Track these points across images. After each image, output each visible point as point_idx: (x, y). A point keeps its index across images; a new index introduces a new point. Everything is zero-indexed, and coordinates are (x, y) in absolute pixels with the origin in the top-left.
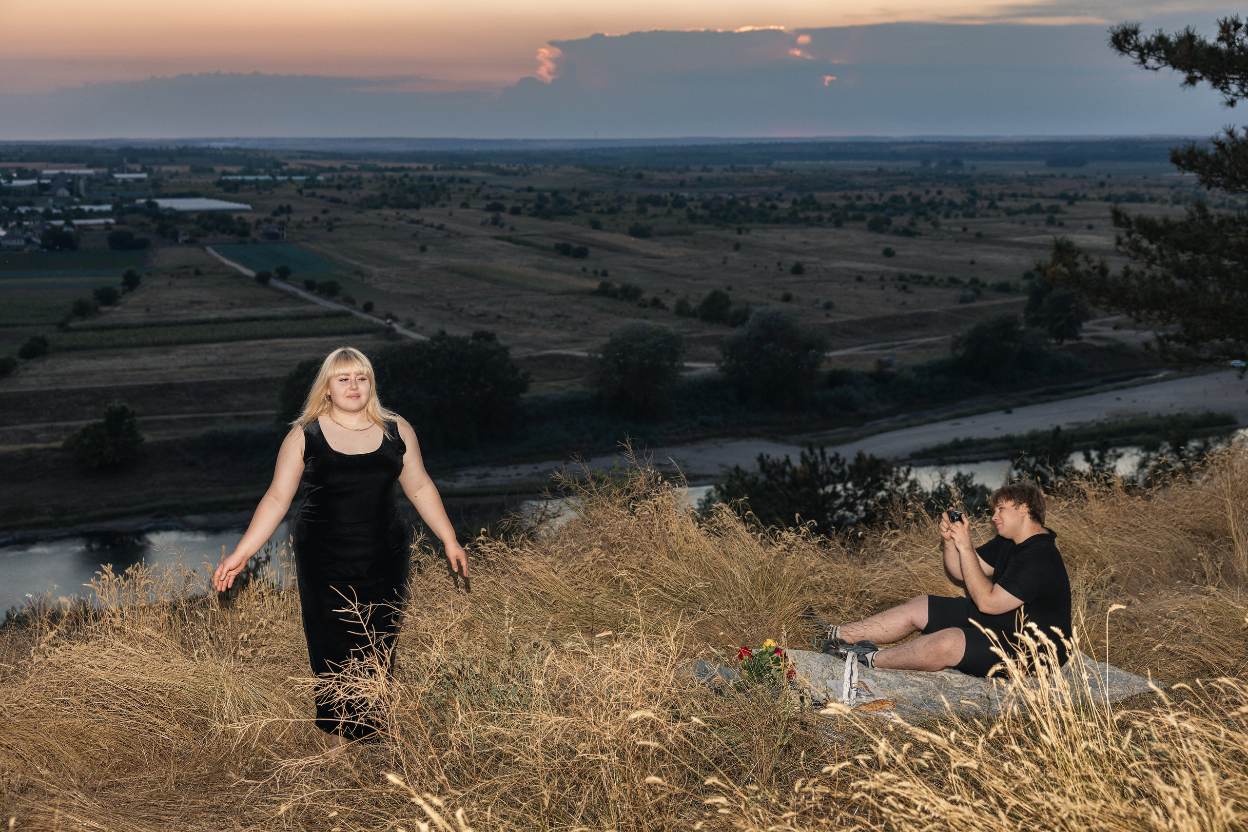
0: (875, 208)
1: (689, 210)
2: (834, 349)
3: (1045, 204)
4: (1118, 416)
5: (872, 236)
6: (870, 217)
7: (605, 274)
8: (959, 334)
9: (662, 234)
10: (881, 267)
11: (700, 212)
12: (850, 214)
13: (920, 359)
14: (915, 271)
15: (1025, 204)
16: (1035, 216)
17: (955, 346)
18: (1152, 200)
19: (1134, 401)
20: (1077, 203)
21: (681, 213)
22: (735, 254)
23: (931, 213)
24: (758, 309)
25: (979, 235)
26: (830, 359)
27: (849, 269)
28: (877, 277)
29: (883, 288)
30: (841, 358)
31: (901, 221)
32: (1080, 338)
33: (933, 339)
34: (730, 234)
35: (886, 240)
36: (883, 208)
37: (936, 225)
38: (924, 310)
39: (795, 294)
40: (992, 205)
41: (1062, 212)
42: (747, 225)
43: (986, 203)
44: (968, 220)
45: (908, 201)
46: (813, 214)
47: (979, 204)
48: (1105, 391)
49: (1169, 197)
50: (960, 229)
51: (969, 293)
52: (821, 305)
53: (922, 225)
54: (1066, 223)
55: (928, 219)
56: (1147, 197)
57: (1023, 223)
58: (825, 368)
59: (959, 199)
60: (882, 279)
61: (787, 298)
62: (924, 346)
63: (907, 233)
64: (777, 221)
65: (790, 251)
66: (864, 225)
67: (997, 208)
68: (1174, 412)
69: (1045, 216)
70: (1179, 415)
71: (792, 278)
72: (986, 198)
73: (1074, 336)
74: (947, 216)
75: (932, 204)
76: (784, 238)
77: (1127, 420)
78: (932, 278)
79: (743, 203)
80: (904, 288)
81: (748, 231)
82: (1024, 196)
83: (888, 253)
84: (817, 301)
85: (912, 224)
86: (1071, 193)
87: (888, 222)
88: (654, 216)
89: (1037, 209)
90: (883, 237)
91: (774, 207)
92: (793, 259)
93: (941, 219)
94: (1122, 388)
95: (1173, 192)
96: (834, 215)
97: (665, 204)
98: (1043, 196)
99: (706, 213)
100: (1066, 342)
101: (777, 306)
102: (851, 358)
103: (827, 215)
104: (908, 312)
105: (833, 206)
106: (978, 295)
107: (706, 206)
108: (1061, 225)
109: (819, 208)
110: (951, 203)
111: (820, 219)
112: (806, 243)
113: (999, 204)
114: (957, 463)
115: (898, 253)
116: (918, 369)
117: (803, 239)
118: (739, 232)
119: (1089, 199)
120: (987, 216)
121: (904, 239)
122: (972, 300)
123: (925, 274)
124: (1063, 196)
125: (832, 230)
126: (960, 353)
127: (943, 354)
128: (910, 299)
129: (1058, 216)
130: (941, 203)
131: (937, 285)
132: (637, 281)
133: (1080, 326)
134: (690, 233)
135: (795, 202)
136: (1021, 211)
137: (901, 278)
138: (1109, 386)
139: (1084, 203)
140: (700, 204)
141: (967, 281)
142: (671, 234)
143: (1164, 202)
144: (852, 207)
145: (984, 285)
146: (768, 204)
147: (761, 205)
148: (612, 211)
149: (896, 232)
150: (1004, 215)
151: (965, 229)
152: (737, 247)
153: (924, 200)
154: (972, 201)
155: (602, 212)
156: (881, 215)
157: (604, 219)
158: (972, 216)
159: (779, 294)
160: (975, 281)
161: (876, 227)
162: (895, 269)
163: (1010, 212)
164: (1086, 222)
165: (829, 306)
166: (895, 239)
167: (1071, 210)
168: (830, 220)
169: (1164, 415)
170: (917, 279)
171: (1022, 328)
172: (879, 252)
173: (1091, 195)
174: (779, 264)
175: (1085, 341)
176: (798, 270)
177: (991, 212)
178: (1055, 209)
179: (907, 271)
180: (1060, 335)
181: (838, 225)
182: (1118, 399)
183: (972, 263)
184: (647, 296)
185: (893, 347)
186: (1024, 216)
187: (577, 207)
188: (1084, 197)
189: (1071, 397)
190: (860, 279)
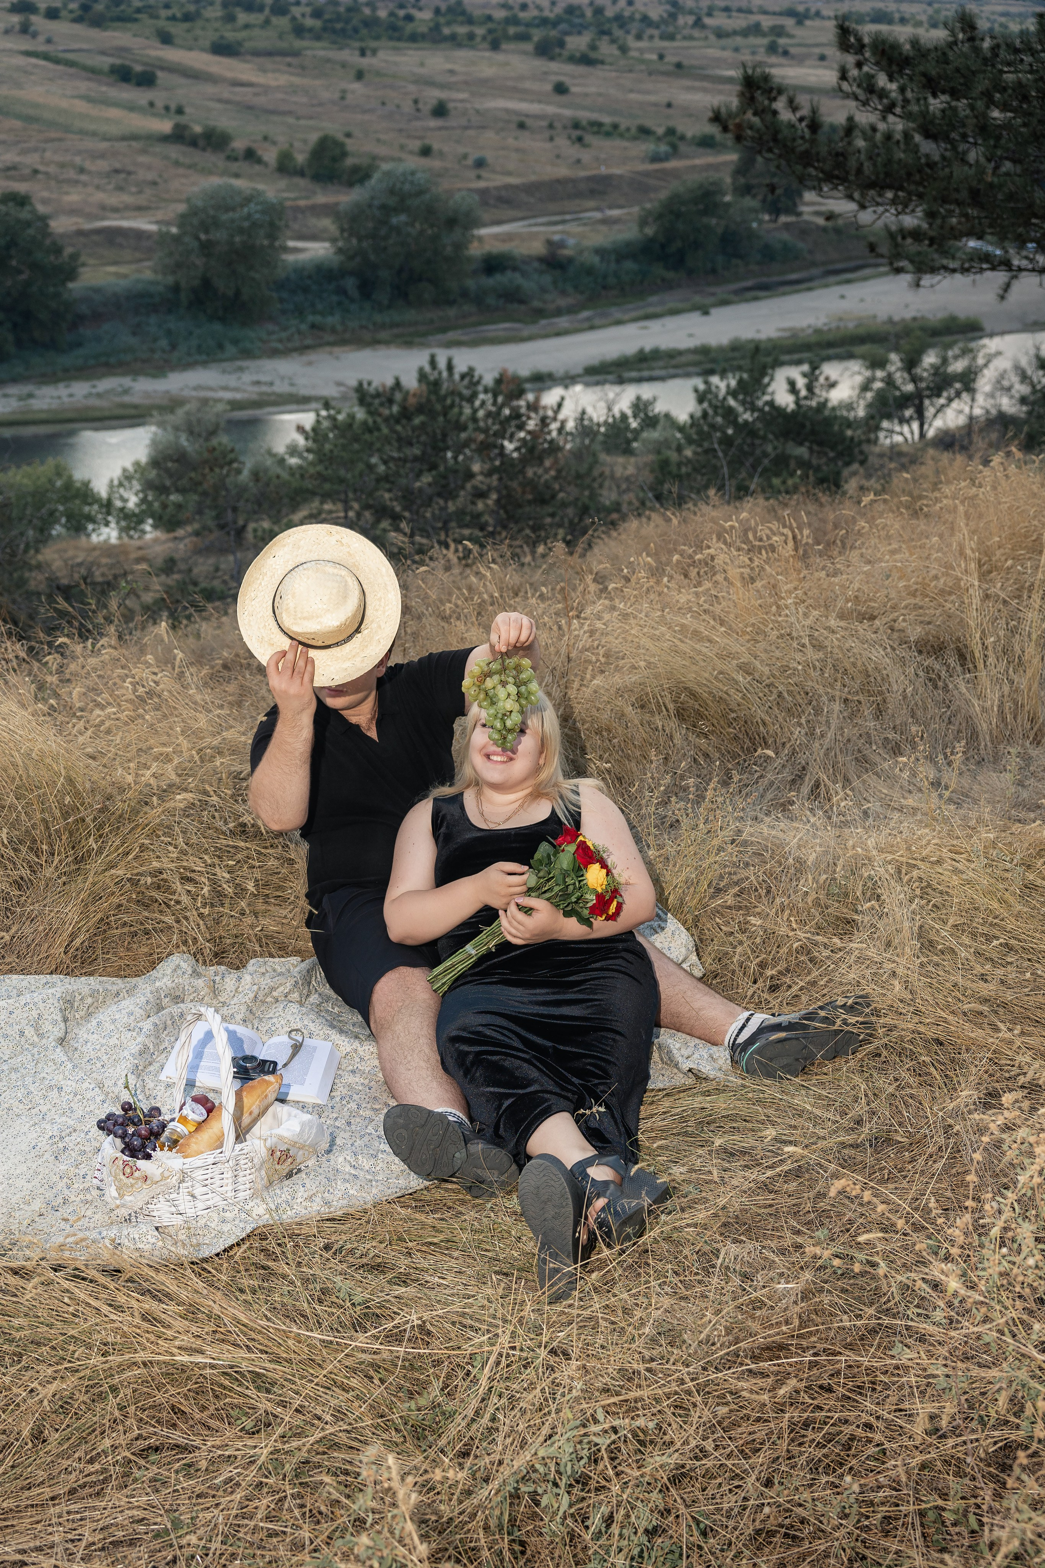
0: (544, 22)
1: (294, 19)
2: (485, 225)
3: (767, 22)
4: (841, 319)
5: (540, 64)
6: (537, 34)
7: (180, 111)
8: (648, 206)
9: (257, 53)
10: (551, 110)
11: (309, 22)
12: (512, 30)
13: (600, 238)
14: (595, 116)
15: (739, 22)
16: (753, 40)
17: (643, 223)
18: (903, 21)
19: (862, 300)
20: (808, 23)
21: (282, 22)
22: (356, 86)
23: (618, 33)
24: (385, 166)
25: (679, 66)
26: (480, 239)
27: (507, 111)
28: (544, 123)
29: (551, 139)
30: (496, 237)
31: (577, 43)
32: (799, 214)
33: (615, 213)
34: (349, 55)
35: (560, 70)
36: (555, 24)
37: (624, 49)
38: (603, 170)
39: (436, 146)
40: (698, 23)
41: (789, 36)
42: (373, 44)
43: (691, 20)
44: (666, 44)
45: (589, 13)
46: (462, 30)
47: (681, 20)
48: (826, 286)
49: (924, 18)
50: (654, 57)
51: (663, 148)
52: (470, 162)
53: (606, 49)
54: (792, 50)
55: (613, 41)
56: (897, 16)
57: (737, 50)
58: (475, 250)
59: (655, 13)
60: (551, 126)
61: (426, 152)
62: (605, 221)
63: (586, 60)
64: (414, 38)
65: (430, 83)
66: (529, 47)
67: (704, 27)
68: (908, 315)
69: (765, 41)
70: (914, 319)
71: (433, 123)
72: (691, 12)
73: (792, 210)
74: (639, 37)
75: (620, 20)
76: (422, 65)
77: (851, 325)
78: (615, 126)
79: (367, 11)
80: (580, 139)
81: (374, 52)
82: (740, 10)
83: (561, 89)
84: (465, 156)
85: (593, 47)
86: (801, 8)
87: (561, 44)
88: (247, 26)
89: (755, 30)
90: (554, 66)
91: (409, 18)
92: (434, 95)
93: (631, 42)
94: (848, 282)
95: (930, 11)
96: (490, 31)
97: (261, 9)
98: (765, 12)
99: (317, 23)
100: (783, 219)
101: (413, 162)
102: (509, 237)
103: (480, 31)
104: (583, 174)
105: (489, 18)
106: (675, 152)
107: (317, 14)
108: (786, 53)
109: (470, 21)
110: (645, 19)
111: (471, 36)
112: (452, 72)
113: (707, 21)
114: (639, 380)
115: (574, 89)
116: (600, 252)
117: (449, 66)
118: (363, 53)
119: (823, 18)
120: (691, 38)
121: (581, 69)
122: (666, 158)
123: (607, 120)
124: (791, 13)
125: (487, 54)
126: (649, 231)
127: (629, 233)
128: (586, 156)
129: (782, 41)
130: (632, 18)
131: (621, 136)
132: (224, 122)
133: (801, 196)
134: (296, 54)
135: (437, 11)
136: (735, 33)
137: (576, 125)
138: (832, 279)
139: (817, 23)
140: (308, 10)
141: (660, 131)
142: (269, 54)
143: (919, 24)
144: (513, 21)
145: (682, 138)
146: (402, 13)
147: (392, 14)
148: (187, 18)
149: (572, 59)
150: (712, 37)
151: (661, 57)
152: (360, 75)
153: (609, 13)
154: (673, 16)
155: (173, 18)
156: (553, 33)
157: (177, 30)
158: (671, 37)
159: (416, 145)
160: (671, 132)
161: (545, 50)
162: (568, 113)
163: (720, 34)
164: (817, 51)
165: (480, 163)
166: (570, 68)
167: (798, 32)
168: (484, 38)
169: (896, 318)
170: (597, 127)
171: (728, 198)
172: (549, 87)
173: (825, 12)
174: (416, 102)
175: (806, 217)
176: (440, 111)
177: (696, 33)
178: (779, 31)
179: (585, 115)
180: (776, 210)
181: (495, 46)
182: (843, 297)
183: (669, 105)
184: (239, 145)
185: (563, 222)
186: (739, 40)
187: (139, 11)
188: (818, 14)
189: (784, 294)
190: (522, 126)
